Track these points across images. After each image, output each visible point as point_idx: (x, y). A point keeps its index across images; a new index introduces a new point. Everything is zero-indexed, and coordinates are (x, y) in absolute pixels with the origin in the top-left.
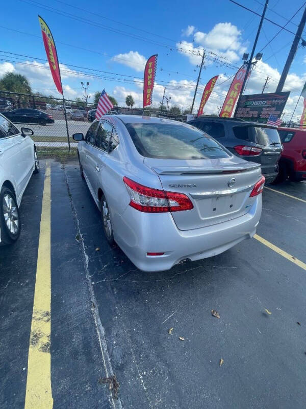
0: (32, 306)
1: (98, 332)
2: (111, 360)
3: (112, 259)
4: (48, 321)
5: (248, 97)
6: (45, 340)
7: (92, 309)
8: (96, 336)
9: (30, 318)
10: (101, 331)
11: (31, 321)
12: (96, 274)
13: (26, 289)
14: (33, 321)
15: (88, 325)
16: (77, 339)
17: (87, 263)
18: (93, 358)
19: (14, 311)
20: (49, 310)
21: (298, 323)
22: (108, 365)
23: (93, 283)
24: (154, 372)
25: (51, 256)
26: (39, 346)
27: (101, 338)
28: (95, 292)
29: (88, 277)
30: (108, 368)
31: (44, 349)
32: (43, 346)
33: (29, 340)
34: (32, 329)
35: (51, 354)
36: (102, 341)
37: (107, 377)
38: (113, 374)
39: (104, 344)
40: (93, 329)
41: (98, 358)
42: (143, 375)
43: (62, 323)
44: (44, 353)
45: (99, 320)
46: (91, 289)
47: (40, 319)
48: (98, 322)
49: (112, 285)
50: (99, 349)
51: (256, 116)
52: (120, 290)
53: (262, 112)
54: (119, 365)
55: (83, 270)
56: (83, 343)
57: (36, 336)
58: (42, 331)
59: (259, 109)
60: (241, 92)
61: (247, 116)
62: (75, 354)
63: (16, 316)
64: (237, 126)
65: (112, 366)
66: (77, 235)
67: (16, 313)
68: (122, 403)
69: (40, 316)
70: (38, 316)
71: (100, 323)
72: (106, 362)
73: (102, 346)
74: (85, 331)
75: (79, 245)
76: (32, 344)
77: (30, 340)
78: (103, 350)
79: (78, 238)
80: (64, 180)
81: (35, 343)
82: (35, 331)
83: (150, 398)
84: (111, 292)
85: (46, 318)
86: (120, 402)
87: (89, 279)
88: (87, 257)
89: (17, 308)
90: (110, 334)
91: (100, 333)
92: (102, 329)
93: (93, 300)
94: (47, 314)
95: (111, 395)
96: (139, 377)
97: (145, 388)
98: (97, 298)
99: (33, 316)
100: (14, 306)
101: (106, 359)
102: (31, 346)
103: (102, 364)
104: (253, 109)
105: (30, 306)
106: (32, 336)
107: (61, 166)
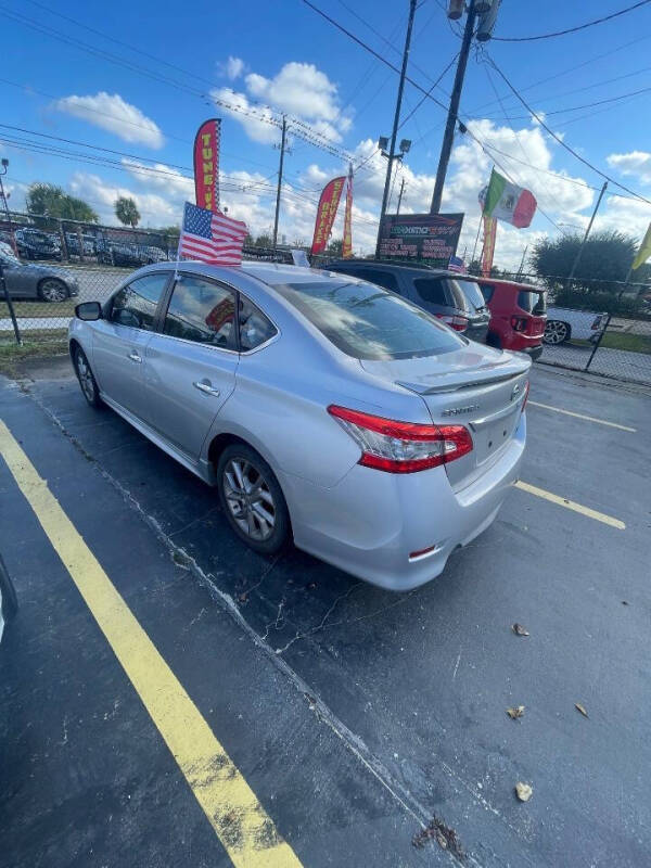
0: (172, 759)
1: (354, 750)
2: (412, 793)
3: (285, 587)
4: (233, 775)
5: (396, 219)
6: (255, 820)
7: (312, 708)
8: (355, 760)
9: (185, 789)
10: (358, 744)
11: (193, 795)
12: (272, 630)
13: (128, 725)
14: (197, 792)
15: (325, 745)
16: (322, 784)
17: (237, 611)
18: (376, 805)
19: (130, 789)
20: (221, 750)
21: (624, 603)
22: (411, 806)
23: (278, 651)
24: (492, 776)
25: (140, 621)
26: (250, 841)
27: (366, 759)
28: (296, 670)
29: (260, 641)
30: (416, 810)
31: (266, 839)
32: (260, 834)
33: (217, 839)
34: (210, 812)
35: (289, 842)
36: (371, 765)
37: (425, 827)
38: (431, 818)
39: (380, 768)
40: (340, 748)
41: (386, 800)
42: (480, 791)
43: (269, 764)
44: (272, 849)
45: (340, 725)
46: (283, 664)
47: (210, 781)
48: (340, 729)
49: (318, 641)
50: (377, 783)
51: (415, 254)
52: (341, 646)
53: (425, 248)
54: (430, 794)
55: (238, 629)
56: (339, 786)
57: (227, 820)
58: (233, 803)
59: (419, 241)
60: (384, 209)
61: (400, 253)
62: (337, 818)
63: (144, 799)
64: (420, 277)
65: (420, 802)
66: (173, 554)
67: (140, 794)
68: (477, 860)
69: (207, 774)
70: (204, 776)
71: (345, 729)
72: (406, 800)
73: (378, 773)
74: (326, 759)
75: (191, 574)
76: (232, 845)
77: (221, 838)
78: (385, 780)
79: (178, 558)
80: (48, 422)
81: (235, 840)
82: (218, 811)
83: (513, 825)
84: (326, 655)
85: (224, 772)
86: (474, 861)
87: (264, 646)
88: (228, 598)
89: (135, 780)
90: (377, 742)
91: (359, 750)
92: (356, 739)
93: (302, 687)
94: (221, 761)
95: (452, 857)
96: (475, 798)
97: (496, 812)
98: (307, 681)
99: (190, 779)
100: (123, 779)
101: (402, 795)
102: (230, 850)
103: (401, 809)
104: (407, 241)
105: (164, 762)
106: (217, 827)
107: (13, 384)
